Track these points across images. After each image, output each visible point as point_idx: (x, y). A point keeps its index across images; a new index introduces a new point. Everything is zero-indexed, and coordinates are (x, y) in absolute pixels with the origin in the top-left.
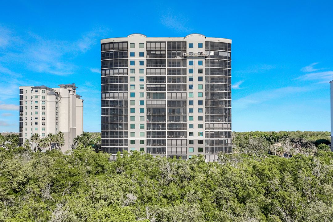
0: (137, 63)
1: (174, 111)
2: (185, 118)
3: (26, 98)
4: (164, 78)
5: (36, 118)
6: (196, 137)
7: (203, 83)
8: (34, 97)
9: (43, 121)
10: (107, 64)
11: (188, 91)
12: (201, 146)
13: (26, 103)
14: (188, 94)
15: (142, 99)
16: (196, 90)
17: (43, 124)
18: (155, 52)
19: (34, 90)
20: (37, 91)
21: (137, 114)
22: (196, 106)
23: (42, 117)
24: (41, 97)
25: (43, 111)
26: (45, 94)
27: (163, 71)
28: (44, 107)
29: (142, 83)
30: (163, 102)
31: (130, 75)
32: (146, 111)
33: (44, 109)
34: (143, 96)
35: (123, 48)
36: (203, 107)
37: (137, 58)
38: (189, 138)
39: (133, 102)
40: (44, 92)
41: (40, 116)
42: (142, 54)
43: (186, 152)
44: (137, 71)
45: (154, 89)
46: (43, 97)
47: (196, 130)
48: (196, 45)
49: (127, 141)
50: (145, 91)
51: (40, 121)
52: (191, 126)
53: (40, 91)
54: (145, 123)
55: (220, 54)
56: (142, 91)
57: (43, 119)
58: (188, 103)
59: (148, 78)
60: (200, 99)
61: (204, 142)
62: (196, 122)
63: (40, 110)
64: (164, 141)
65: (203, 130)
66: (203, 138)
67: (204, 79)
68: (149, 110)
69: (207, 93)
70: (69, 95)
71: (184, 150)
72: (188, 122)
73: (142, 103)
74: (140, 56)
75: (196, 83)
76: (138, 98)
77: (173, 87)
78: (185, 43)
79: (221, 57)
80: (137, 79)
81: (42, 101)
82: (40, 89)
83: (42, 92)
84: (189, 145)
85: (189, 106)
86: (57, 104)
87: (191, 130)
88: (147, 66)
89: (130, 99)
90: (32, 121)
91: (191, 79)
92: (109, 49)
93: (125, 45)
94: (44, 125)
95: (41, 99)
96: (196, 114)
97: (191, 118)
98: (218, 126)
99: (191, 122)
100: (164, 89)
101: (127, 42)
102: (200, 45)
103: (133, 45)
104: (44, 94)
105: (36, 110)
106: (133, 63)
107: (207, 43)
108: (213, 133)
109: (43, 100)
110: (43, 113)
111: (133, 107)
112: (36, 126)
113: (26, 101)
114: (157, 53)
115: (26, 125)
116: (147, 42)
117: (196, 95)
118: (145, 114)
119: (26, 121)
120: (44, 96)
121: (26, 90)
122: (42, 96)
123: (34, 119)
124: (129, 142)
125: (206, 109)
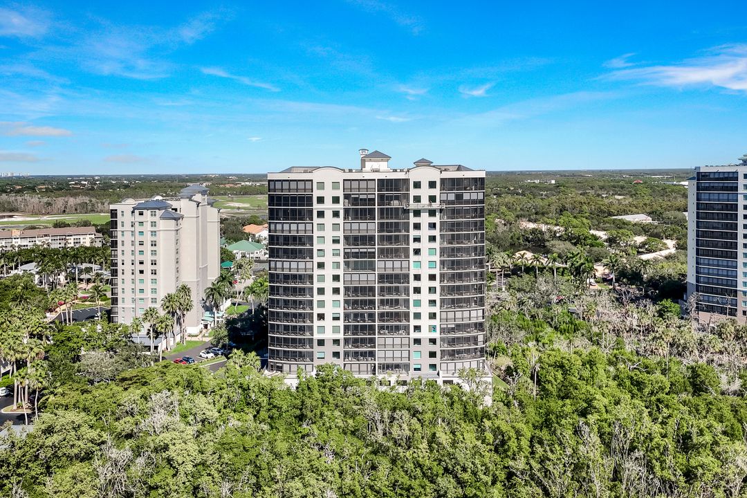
0: (329, 214)
1: (390, 290)
2: (407, 302)
3: (123, 226)
4: (372, 238)
5: (141, 263)
6: (425, 334)
7: (437, 245)
8: (137, 224)
9: (154, 267)
10: (277, 215)
11: (413, 258)
12: (433, 348)
13: (123, 235)
14: (411, 263)
15: (337, 272)
16: (425, 257)
17: (154, 272)
18: (357, 196)
19: (137, 212)
20: (142, 214)
21: (329, 297)
22: (425, 284)
23: (152, 260)
24: (149, 224)
25: (154, 248)
26: (156, 219)
27: (371, 226)
28: (155, 241)
29: (336, 246)
30: (371, 277)
31: (316, 234)
32: (342, 291)
33: (155, 245)
34: (338, 267)
35: (305, 190)
36: (436, 284)
37: (328, 206)
38: (414, 335)
39: (322, 278)
40: (155, 215)
41: (148, 258)
42: (336, 200)
43: (409, 358)
44: (329, 227)
45: (356, 255)
46: (154, 224)
47: (425, 322)
48: (425, 185)
49: (311, 341)
50: (341, 259)
51: (148, 267)
52: (417, 316)
53: (147, 213)
54: (341, 311)
55: (466, 196)
56: (337, 259)
57: (154, 263)
58: (411, 278)
59: (346, 238)
60: (432, 272)
61: (438, 342)
62: (425, 309)
63: (148, 248)
64: (372, 341)
65: (436, 322)
66: (436, 335)
67: (438, 238)
68: (347, 289)
69: (444, 262)
70: (197, 213)
71: (405, 354)
72: (413, 310)
73: (336, 278)
74: (333, 202)
75: (425, 245)
76: (329, 272)
77: (387, 253)
78: (406, 181)
79: (467, 202)
80: (329, 240)
81: (152, 232)
82: (148, 210)
83: (152, 215)
84: (414, 347)
85: (413, 284)
86: (177, 234)
87: (417, 323)
88: (345, 218)
89: (317, 272)
90: (133, 267)
91: (417, 240)
92: (282, 190)
93: (308, 185)
94: (155, 274)
95: (150, 228)
96: (425, 296)
97: (418, 303)
98: (463, 314)
99: (418, 310)
100: (372, 255)
101: (312, 181)
102: (432, 185)
103: (321, 185)
104: (154, 219)
105: (141, 248)
106: (321, 214)
107: (443, 180)
108: (453, 326)
109: (154, 229)
110: (154, 253)
111: (321, 285)
112: (141, 276)
113: (123, 232)
114: (361, 197)
115: (123, 273)
116: (344, 180)
117: (425, 265)
118: (341, 297)
119: (123, 267)
120: (155, 222)
121: (122, 212)
122: (152, 222)
123: (137, 263)
124: (315, 343)
125: (442, 288)
